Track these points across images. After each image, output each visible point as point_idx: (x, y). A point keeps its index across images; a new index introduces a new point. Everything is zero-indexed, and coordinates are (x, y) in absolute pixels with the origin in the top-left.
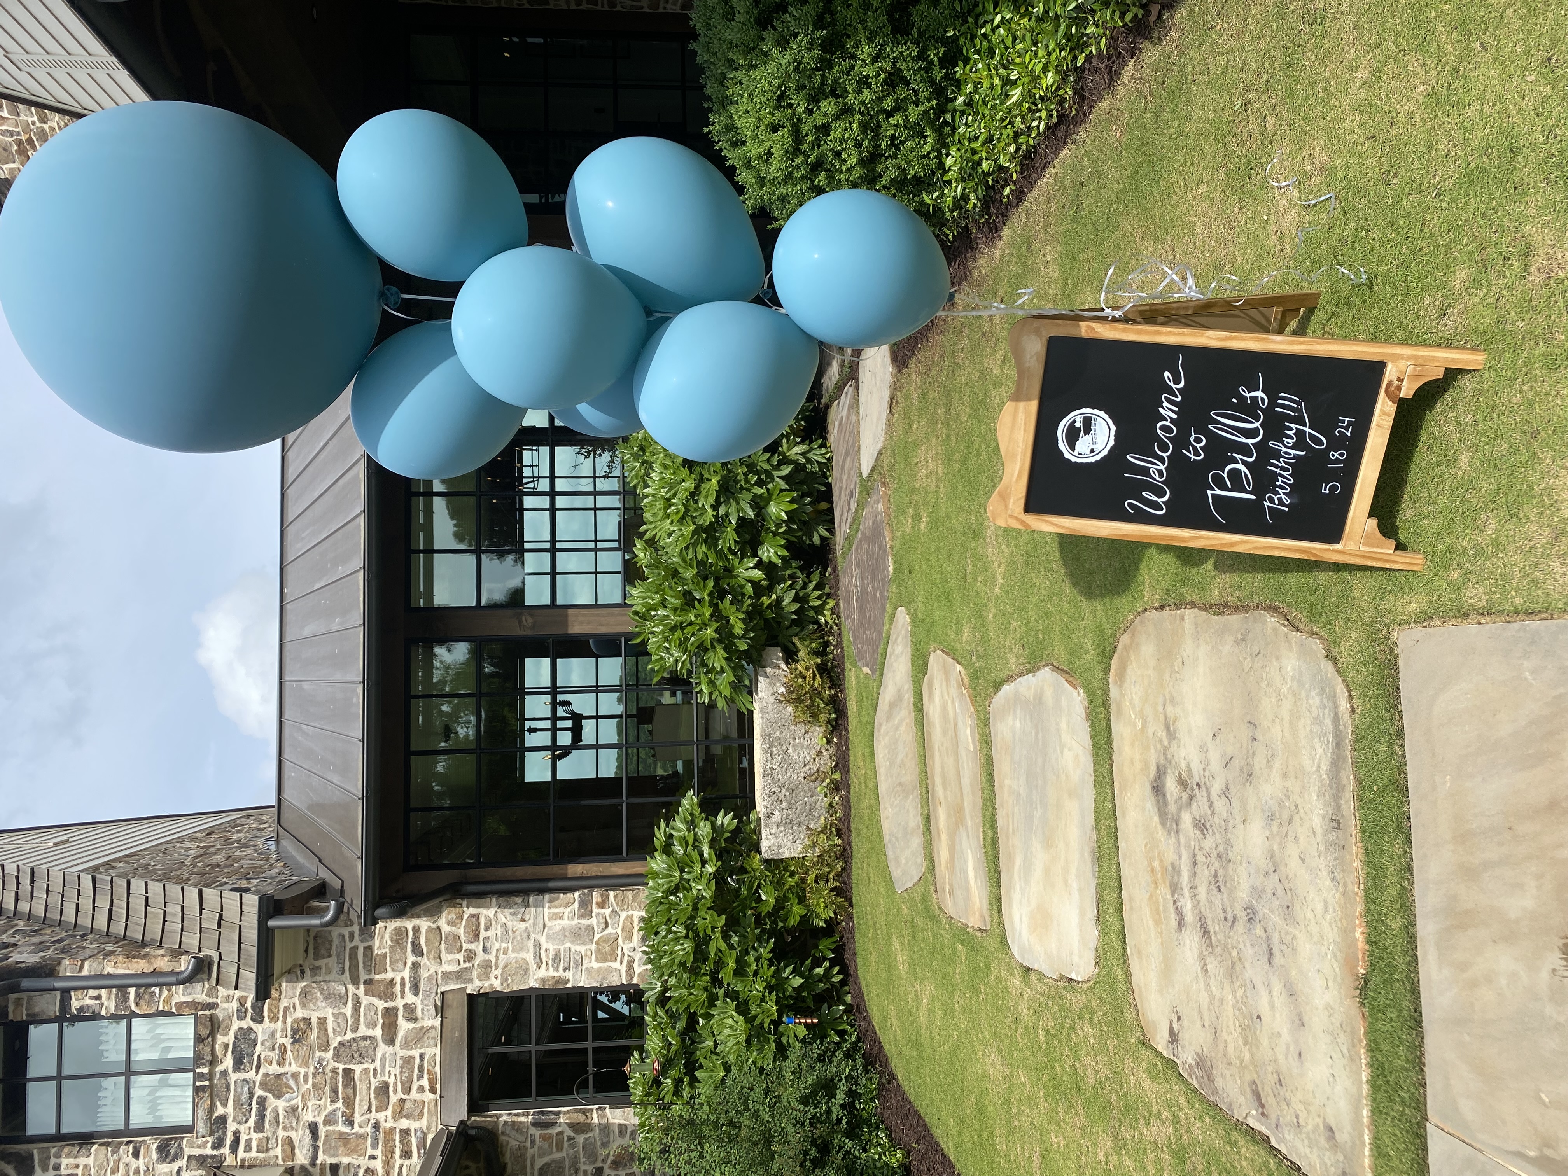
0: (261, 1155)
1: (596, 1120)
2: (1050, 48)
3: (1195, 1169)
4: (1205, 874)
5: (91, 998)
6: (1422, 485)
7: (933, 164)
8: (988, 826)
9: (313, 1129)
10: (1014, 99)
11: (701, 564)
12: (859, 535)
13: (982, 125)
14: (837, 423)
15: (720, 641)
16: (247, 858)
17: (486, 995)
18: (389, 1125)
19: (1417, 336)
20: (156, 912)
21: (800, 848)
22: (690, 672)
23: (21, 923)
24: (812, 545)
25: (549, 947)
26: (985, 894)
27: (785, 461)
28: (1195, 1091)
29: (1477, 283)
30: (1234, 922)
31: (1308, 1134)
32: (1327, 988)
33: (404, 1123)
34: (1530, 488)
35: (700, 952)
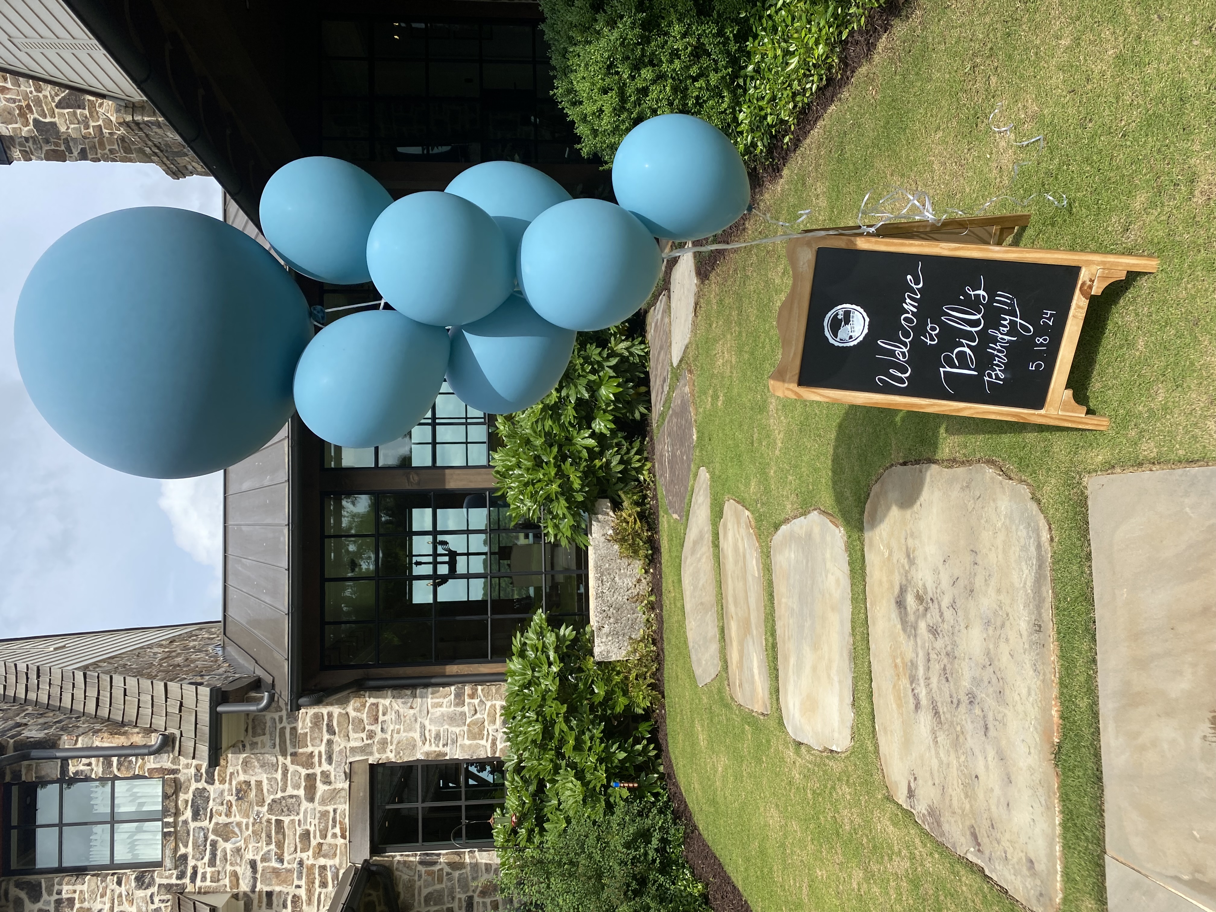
0: (214, 884)
1: (468, 860)
2: (821, 25)
3: (927, 893)
4: (936, 667)
5: (84, 765)
6: (1108, 364)
7: (729, 119)
8: (769, 634)
9: (253, 864)
10: (792, 66)
11: (548, 434)
12: (671, 412)
13: (768, 87)
14: (653, 325)
15: (562, 494)
16: (200, 660)
17: (383, 764)
18: (311, 862)
19: (1106, 247)
20: (132, 700)
21: (624, 653)
22: (539, 518)
23: (30, 708)
24: (634, 420)
25: (432, 728)
26: (767, 686)
27: (613, 354)
28: (927, 834)
29: (1153, 204)
30: (958, 705)
31: (1013, 865)
32: (1030, 753)
33: (322, 861)
34: (1192, 364)
35: (547, 732)
